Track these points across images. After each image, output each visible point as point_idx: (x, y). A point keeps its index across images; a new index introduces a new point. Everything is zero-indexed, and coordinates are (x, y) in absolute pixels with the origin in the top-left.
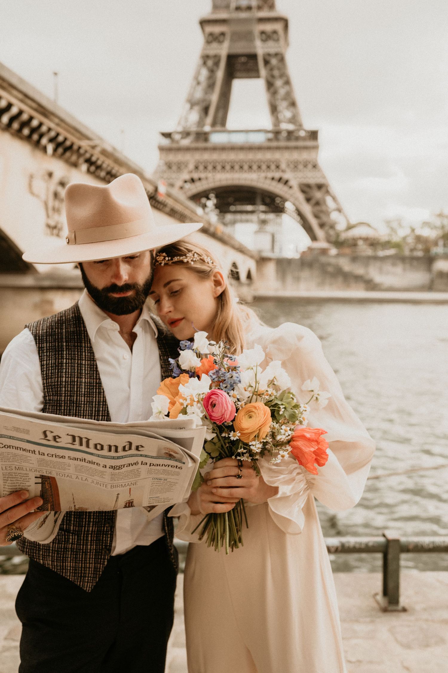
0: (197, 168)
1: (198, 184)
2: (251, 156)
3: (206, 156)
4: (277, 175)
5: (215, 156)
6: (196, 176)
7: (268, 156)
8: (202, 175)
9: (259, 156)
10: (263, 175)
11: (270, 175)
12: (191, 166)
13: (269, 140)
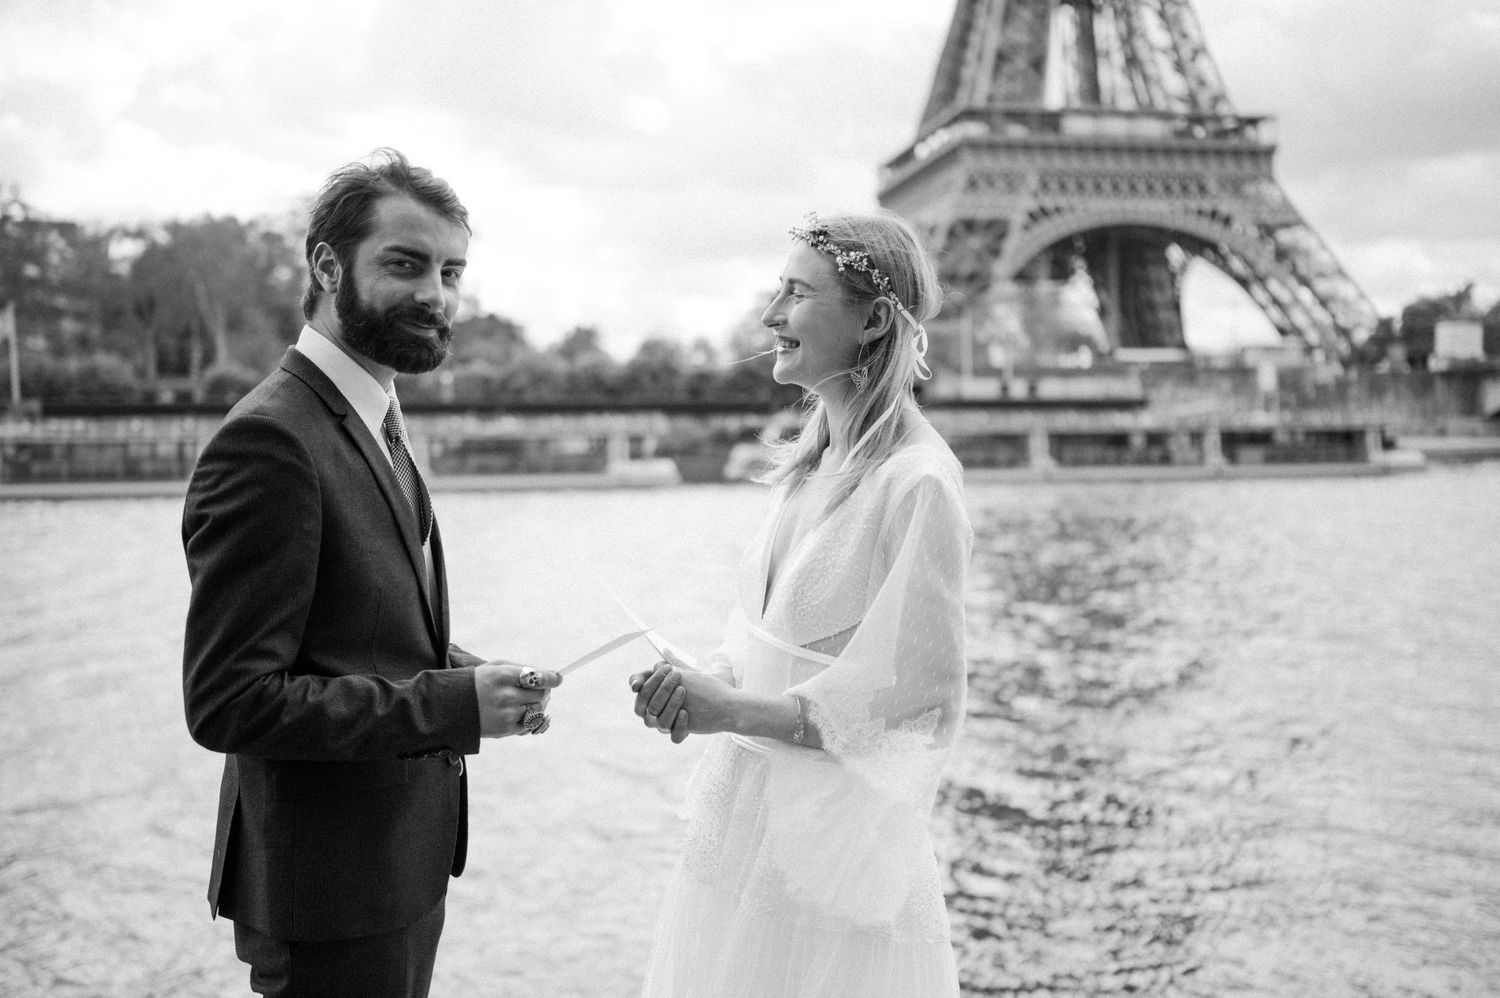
0: (1045, 186)
1: (1057, 220)
2: (1145, 165)
3: (1058, 162)
4: (1207, 205)
5: (1075, 163)
6: (1049, 202)
7: (1179, 165)
8: (1062, 202)
9: (1162, 165)
10: (1179, 204)
11: (1194, 205)
12: (1033, 182)
13: (1180, 134)
